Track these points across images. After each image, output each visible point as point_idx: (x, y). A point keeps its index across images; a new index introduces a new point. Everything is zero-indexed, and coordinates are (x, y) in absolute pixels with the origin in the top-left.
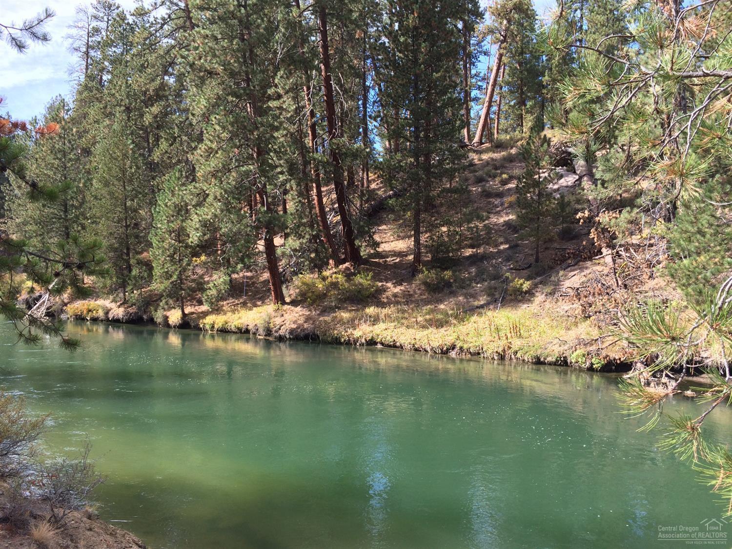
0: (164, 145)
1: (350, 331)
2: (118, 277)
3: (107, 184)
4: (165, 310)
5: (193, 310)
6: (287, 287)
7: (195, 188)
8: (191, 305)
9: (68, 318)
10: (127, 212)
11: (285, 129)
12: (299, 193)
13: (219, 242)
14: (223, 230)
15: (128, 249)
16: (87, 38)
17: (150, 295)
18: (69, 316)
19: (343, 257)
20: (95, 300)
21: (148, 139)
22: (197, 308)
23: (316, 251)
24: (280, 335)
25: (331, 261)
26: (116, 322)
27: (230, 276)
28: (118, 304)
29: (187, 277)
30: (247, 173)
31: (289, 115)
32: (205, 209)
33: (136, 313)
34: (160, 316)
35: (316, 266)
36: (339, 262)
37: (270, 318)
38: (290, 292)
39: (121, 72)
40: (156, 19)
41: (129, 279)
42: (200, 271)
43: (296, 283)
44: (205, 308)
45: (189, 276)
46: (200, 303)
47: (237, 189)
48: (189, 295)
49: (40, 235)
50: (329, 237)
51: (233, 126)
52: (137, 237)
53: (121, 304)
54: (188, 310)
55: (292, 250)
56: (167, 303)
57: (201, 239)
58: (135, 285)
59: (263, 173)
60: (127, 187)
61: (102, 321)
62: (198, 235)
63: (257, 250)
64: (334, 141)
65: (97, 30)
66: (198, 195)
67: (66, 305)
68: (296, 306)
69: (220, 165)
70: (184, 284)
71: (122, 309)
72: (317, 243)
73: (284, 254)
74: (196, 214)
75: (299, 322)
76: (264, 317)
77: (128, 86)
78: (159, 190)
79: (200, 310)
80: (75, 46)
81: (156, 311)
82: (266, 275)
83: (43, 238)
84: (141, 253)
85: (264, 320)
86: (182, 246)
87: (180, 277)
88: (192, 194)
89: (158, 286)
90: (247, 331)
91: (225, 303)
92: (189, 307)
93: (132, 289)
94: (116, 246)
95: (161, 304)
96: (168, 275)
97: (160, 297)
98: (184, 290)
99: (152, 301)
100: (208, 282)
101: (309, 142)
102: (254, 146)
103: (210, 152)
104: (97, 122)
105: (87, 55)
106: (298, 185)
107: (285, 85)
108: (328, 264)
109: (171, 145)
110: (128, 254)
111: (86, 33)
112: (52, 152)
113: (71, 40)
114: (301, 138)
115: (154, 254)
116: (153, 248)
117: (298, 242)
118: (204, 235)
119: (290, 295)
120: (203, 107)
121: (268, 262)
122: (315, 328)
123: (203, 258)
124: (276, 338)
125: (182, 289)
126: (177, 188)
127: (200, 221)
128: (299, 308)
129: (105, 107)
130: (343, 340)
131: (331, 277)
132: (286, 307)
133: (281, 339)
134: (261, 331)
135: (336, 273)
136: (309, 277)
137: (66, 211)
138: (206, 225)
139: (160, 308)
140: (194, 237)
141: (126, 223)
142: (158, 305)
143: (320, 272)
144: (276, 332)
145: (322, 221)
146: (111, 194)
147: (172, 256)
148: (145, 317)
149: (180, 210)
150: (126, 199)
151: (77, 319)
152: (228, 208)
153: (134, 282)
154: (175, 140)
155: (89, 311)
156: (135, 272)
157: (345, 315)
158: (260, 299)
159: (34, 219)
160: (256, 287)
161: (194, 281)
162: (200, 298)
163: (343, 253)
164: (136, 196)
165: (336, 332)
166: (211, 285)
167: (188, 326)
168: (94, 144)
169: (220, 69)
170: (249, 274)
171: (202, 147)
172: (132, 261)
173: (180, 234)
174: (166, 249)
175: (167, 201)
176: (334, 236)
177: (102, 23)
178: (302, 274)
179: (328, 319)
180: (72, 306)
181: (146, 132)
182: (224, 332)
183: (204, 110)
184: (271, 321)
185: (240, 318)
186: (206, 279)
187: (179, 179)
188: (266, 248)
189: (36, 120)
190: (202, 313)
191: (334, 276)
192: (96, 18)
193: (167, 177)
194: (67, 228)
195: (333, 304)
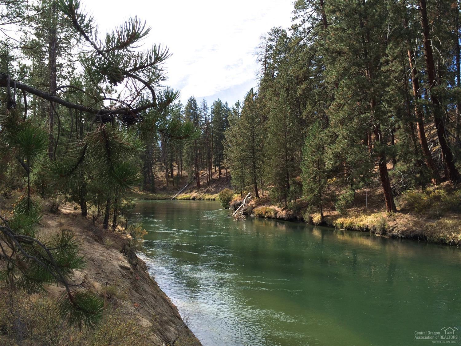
0: (309, 107)
1: (454, 235)
2: (282, 192)
3: (275, 135)
4: (310, 213)
5: (328, 214)
6: (397, 199)
7: (329, 131)
8: (327, 211)
9: (255, 216)
10: (287, 151)
11: (393, 84)
12: (406, 130)
13: (346, 168)
14: (349, 159)
15: (288, 174)
16: (265, 53)
17: (301, 203)
18: (255, 215)
19: (443, 176)
20: (270, 206)
21: (299, 106)
22: (331, 212)
23: (421, 172)
24: (393, 235)
25: (433, 180)
26: (281, 220)
27: (354, 191)
28: (282, 208)
29: (324, 192)
30: (365, 119)
31: (397, 74)
32: (336, 145)
33: (293, 215)
34: (308, 217)
35: (420, 184)
36: (439, 181)
37: (385, 222)
38: (400, 203)
39: (284, 68)
40: (304, 29)
41: (289, 193)
42: (332, 188)
43: (405, 196)
44: (336, 213)
45: (326, 191)
46: (333, 209)
47: (359, 130)
48: (326, 204)
49: (241, 167)
50: (431, 161)
51: (355, 86)
52: (293, 167)
53: (284, 209)
54: (325, 214)
55: (402, 172)
56: (311, 209)
57: (334, 165)
58: (292, 196)
59: (377, 117)
60: (287, 136)
61: (273, 218)
62: (332, 163)
63: (374, 172)
64: (434, 88)
65: (271, 47)
66: (331, 136)
67: (254, 208)
68: (406, 214)
69: (346, 115)
70: (322, 196)
71: (284, 212)
72: (421, 166)
73: (394, 175)
74: (330, 148)
75: (409, 225)
76: (380, 220)
77: (288, 75)
78: (306, 136)
79: (333, 214)
80: (259, 58)
81: (305, 213)
82: (380, 191)
83: (242, 169)
84: (295, 177)
85: (381, 223)
86: (321, 172)
87: (319, 192)
88: (327, 136)
89: (305, 197)
90: (367, 230)
91: (350, 210)
92: (326, 212)
93: (290, 199)
94: (281, 172)
95: (308, 209)
96: (312, 191)
97: (307, 205)
98: (322, 200)
99: (301, 207)
100: (339, 195)
101: (413, 92)
102: (371, 99)
103: (340, 106)
104: (270, 99)
105: (266, 62)
106: (405, 124)
107: (393, 53)
108: (431, 182)
109: (313, 107)
110: (288, 178)
111: (265, 50)
112: (246, 119)
113: (257, 56)
114: (407, 90)
115: (303, 177)
116: (302, 173)
117: (406, 166)
118: (336, 163)
119: (400, 205)
120: (334, 77)
121: (382, 181)
122: (422, 230)
123: (334, 179)
124: (390, 236)
125: (321, 200)
126: (317, 134)
127: (333, 153)
128: (407, 216)
129: (275, 90)
130: (448, 241)
131: (434, 192)
132: (397, 214)
133: (394, 237)
134: (378, 230)
135: (437, 189)
136: (415, 192)
137: (254, 153)
138: (337, 156)
139: (307, 212)
140: (329, 165)
141: (287, 158)
142: (306, 210)
143: (424, 188)
144: (390, 232)
145: (425, 150)
146: (278, 140)
147: (314, 178)
148: (298, 217)
149: (319, 148)
150: (286, 143)
151: (259, 217)
152: (352, 144)
153: (291, 195)
154: (316, 104)
155: (266, 212)
156: (292, 188)
157: (449, 222)
158: (376, 208)
159: (237, 158)
160: (373, 199)
161: (328, 194)
162: (333, 206)
163: (443, 174)
164: (292, 141)
165: (441, 235)
166: (341, 197)
167: (325, 224)
168: (269, 112)
169: (346, 49)
170: (367, 190)
171: (334, 103)
172: (290, 182)
173: (320, 163)
174: (310, 174)
175: (311, 142)
176: (435, 161)
177: (273, 43)
178: (409, 189)
179: (434, 224)
180: (257, 209)
181: (298, 102)
182: (350, 229)
183: (335, 79)
184: (386, 224)
185: (361, 221)
186: (337, 193)
187: (318, 127)
188: (381, 171)
189: (238, 102)
190: (335, 216)
191: (436, 191)
192: (270, 40)
193: (311, 127)
194: (254, 163)
195: (438, 213)
